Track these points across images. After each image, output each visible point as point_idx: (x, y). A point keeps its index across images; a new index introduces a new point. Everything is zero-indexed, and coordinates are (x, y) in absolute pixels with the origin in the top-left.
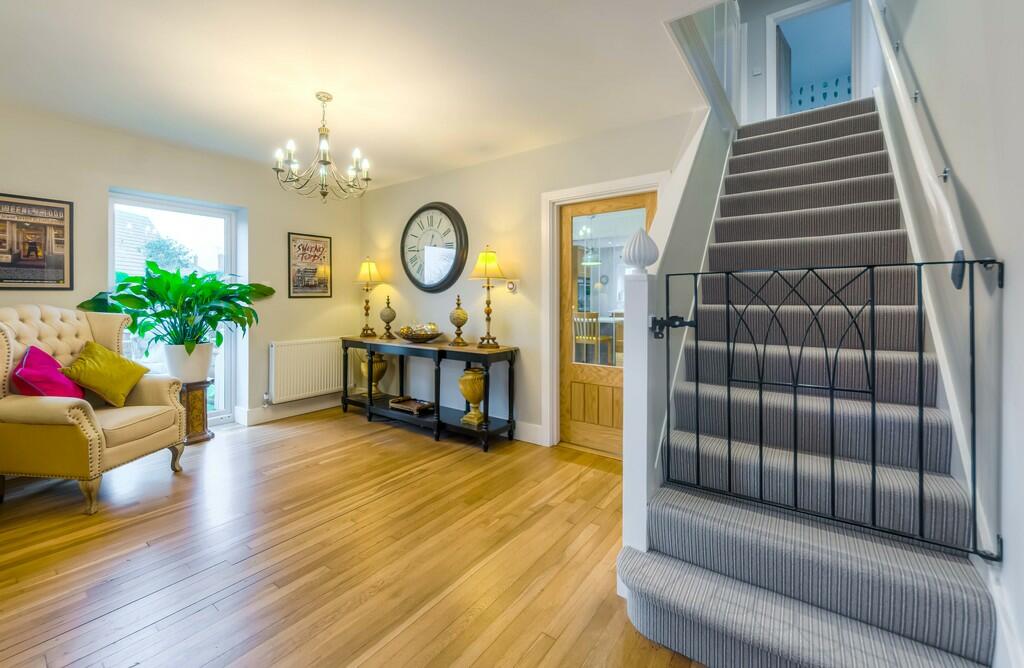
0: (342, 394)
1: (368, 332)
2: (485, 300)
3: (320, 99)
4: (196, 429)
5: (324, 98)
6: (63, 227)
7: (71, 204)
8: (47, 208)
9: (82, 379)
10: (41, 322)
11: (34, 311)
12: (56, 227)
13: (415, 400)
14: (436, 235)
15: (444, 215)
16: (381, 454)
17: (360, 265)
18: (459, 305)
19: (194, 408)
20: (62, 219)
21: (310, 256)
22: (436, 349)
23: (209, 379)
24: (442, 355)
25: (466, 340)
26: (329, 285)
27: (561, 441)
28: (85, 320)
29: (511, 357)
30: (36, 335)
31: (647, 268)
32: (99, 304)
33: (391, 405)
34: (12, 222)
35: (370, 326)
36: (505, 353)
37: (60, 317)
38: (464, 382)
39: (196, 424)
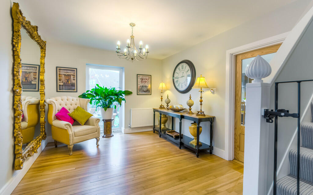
0: (153, 127)
1: (161, 107)
2: (200, 96)
3: (131, 26)
4: (108, 133)
5: (132, 25)
6: (75, 75)
7: (76, 69)
8: (71, 70)
9: (73, 116)
10: (67, 101)
11: (65, 98)
12: (73, 75)
13: (176, 132)
14: (184, 72)
15: (187, 65)
16: (157, 151)
17: (160, 84)
18: (190, 98)
19: (108, 127)
20: (75, 73)
21: (144, 82)
22: (180, 115)
23: (112, 119)
24: (182, 117)
25: (193, 112)
26: (150, 91)
27: (235, 159)
28: (79, 101)
29: (212, 120)
30: (65, 104)
31: (263, 79)
32: (84, 96)
33: (167, 133)
34: (63, 74)
35: (163, 105)
36: (209, 118)
37: (72, 99)
38: (190, 128)
39: (108, 131)
